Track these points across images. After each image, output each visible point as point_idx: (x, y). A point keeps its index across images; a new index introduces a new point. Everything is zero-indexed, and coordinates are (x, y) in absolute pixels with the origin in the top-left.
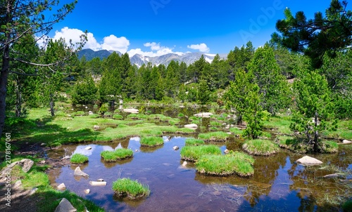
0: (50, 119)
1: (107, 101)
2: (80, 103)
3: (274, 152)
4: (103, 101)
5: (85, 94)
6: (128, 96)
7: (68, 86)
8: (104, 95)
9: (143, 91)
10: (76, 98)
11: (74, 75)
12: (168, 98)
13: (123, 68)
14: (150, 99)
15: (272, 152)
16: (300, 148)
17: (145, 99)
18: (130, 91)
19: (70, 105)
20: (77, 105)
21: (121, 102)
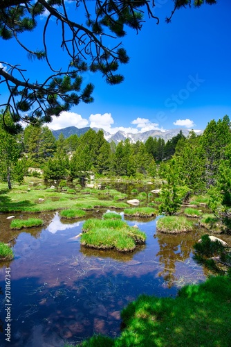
0: (5, 192)
1: (77, 177)
2: (51, 178)
3: (185, 230)
4: (73, 176)
5: (57, 170)
6: (100, 172)
7: (42, 162)
8: (75, 170)
9: (115, 167)
10: (48, 174)
11: (50, 152)
12: (139, 174)
13: (97, 145)
14: (122, 175)
15: (182, 230)
16: (215, 227)
17: (116, 175)
18: (102, 167)
19: (42, 180)
20: (49, 180)
21: (92, 177)
